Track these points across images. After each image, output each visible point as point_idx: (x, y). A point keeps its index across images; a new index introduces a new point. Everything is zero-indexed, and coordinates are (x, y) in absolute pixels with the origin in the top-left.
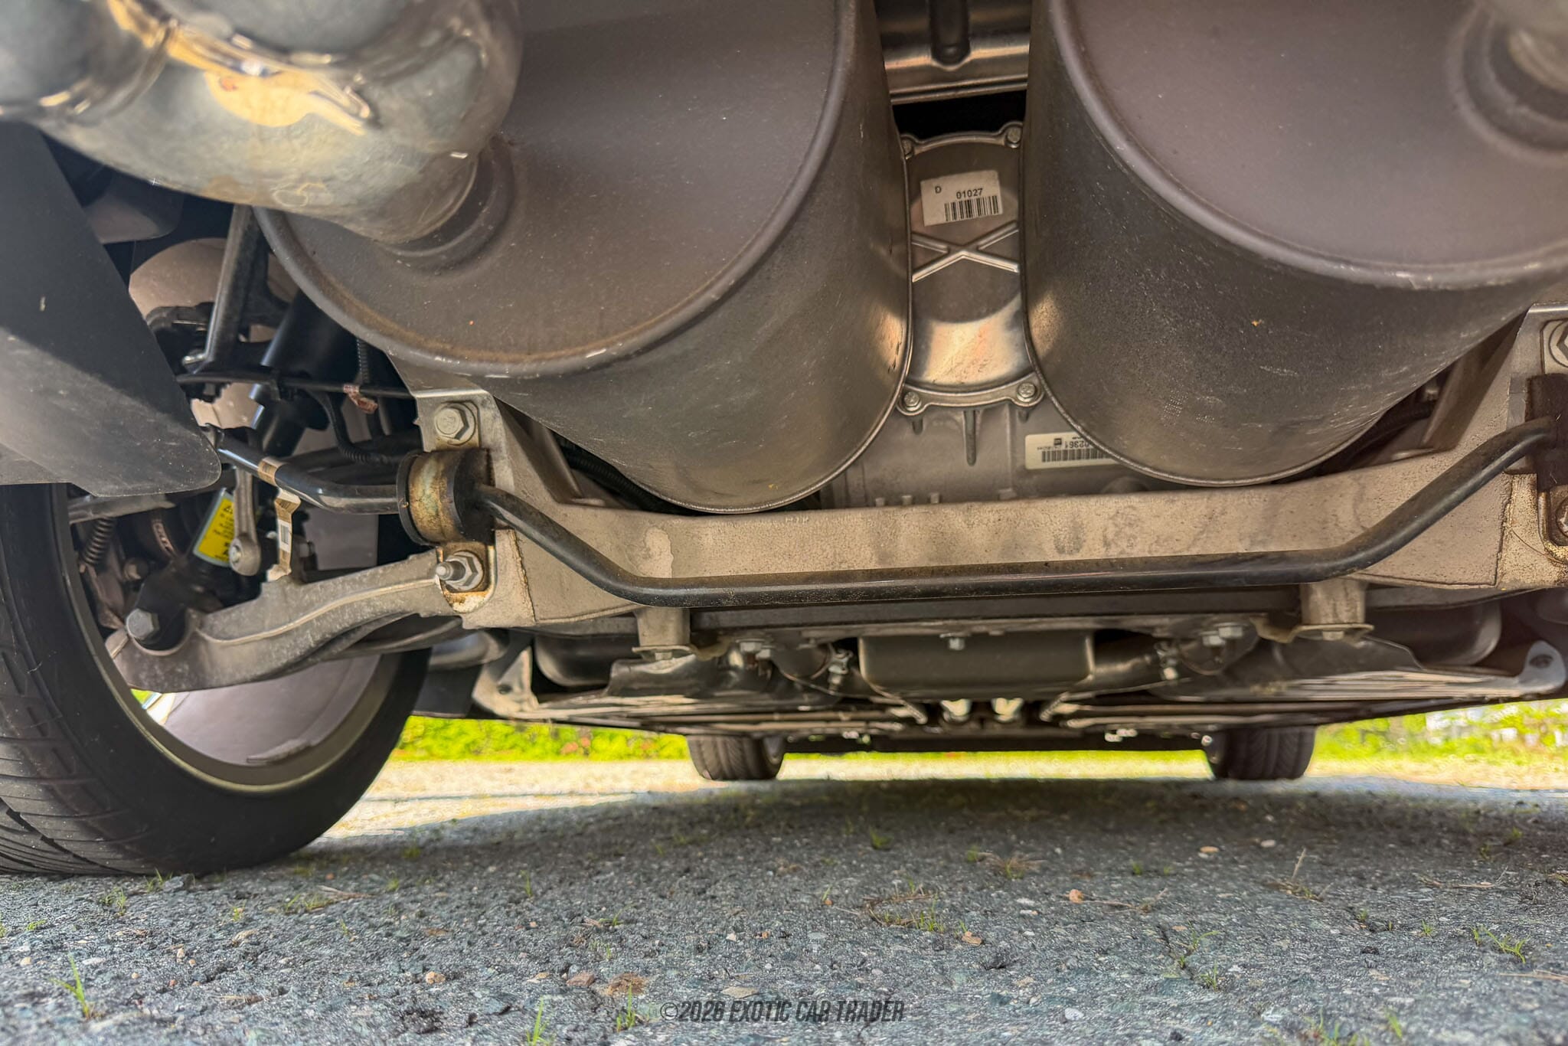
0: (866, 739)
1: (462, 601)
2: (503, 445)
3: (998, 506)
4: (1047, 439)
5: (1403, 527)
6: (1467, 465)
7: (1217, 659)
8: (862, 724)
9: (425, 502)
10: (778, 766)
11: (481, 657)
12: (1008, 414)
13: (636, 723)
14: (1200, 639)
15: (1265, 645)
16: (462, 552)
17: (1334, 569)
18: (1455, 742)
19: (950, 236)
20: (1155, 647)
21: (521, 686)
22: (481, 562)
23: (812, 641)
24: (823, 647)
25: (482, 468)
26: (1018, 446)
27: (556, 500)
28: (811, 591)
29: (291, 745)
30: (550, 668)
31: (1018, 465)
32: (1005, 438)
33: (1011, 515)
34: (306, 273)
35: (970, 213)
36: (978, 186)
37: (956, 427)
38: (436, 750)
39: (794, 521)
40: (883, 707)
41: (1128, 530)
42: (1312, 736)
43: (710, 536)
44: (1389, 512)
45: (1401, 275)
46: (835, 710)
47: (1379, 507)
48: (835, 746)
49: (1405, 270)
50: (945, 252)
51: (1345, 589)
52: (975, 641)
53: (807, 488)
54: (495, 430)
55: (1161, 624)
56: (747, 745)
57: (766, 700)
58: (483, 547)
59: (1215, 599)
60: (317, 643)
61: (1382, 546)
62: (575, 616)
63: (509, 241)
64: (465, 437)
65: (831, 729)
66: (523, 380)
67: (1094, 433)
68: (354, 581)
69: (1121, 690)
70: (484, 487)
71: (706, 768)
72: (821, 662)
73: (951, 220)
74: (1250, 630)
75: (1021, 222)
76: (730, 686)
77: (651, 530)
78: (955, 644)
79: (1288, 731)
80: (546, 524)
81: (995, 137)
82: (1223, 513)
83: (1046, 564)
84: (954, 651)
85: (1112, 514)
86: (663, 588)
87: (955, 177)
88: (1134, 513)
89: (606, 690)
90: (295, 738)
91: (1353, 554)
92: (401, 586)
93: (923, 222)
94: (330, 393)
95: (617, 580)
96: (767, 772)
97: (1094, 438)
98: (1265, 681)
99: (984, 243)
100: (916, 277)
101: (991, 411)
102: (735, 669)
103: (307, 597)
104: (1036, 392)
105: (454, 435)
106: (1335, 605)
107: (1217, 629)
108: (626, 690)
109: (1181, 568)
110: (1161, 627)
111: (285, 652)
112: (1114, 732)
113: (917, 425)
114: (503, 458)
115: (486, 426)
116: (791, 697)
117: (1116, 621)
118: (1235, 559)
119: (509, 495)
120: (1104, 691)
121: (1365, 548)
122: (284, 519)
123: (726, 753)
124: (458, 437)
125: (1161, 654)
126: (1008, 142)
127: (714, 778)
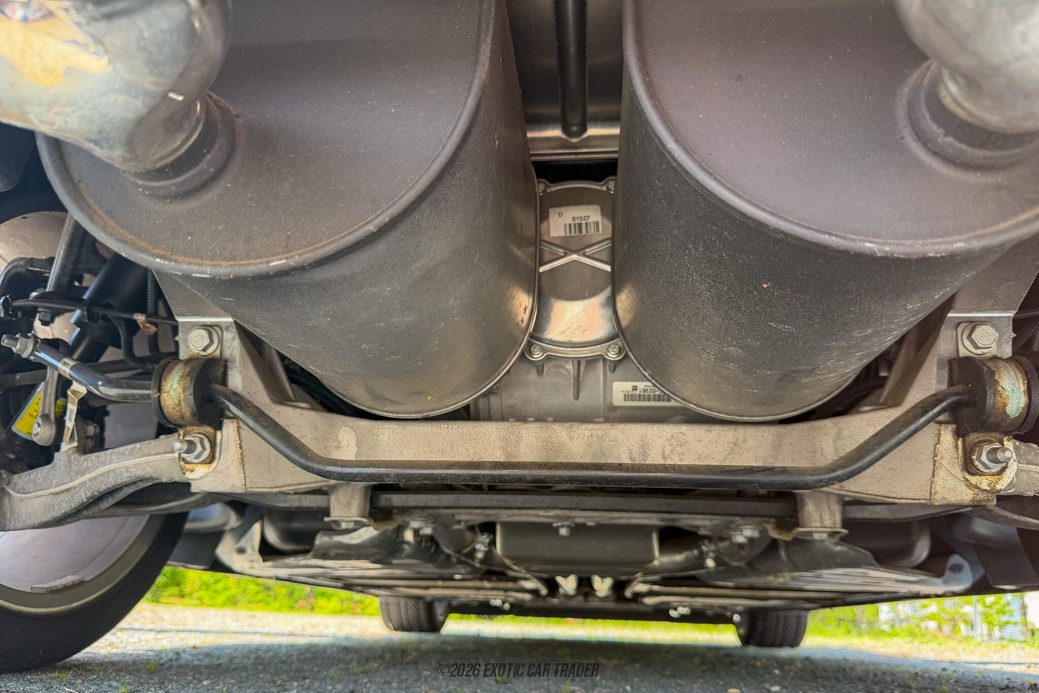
0: (507, 606)
1: (192, 471)
2: (238, 358)
3: (591, 426)
4: (627, 386)
5: (868, 455)
6: (910, 414)
7: (741, 552)
8: (502, 593)
9: (171, 393)
10: (443, 623)
11: (224, 525)
12: (602, 367)
13: (339, 584)
14: (729, 538)
15: (774, 545)
16: (196, 434)
17: (821, 481)
18: (898, 629)
19: (567, 246)
20: (700, 543)
21: (253, 549)
22: (210, 442)
23: (463, 524)
24: (471, 528)
25: (219, 373)
26: (607, 389)
27: (272, 400)
28: (451, 475)
29: (69, 579)
30: (273, 537)
31: (607, 402)
32: (600, 382)
33: (600, 433)
34: (69, 193)
35: (580, 231)
36: (587, 214)
37: (566, 373)
38: (206, 600)
39: (448, 428)
40: (515, 580)
41: (679, 449)
42: (806, 617)
43: (386, 435)
44: (857, 445)
45: (868, 245)
46: (481, 579)
47: (851, 444)
48: (485, 610)
49: (870, 242)
50: (563, 255)
51: (828, 503)
52: (578, 529)
53: (457, 403)
54: (233, 347)
55: (703, 523)
56: (421, 606)
57: (430, 569)
58: (213, 431)
59: (740, 505)
60: (88, 499)
61: (854, 467)
62: (277, 487)
63: (226, 182)
64: (210, 350)
65: (481, 596)
66: (220, 280)
67: (656, 378)
68: (119, 453)
69: (678, 574)
70: (218, 387)
71: (391, 621)
72: (470, 540)
73: (568, 234)
74: (763, 532)
75: (613, 239)
76: (403, 555)
77: (343, 428)
78: (563, 532)
79: (790, 613)
80: (260, 416)
81: (601, 185)
82: (744, 442)
83: (620, 465)
84: (562, 537)
85: (668, 437)
86: (342, 466)
87: (572, 207)
88: (684, 437)
89: (311, 554)
90: (74, 574)
91: (834, 471)
92: (151, 458)
93: (549, 234)
94: (124, 319)
95: (307, 459)
96: (434, 626)
97: (657, 382)
98: (777, 572)
99: (588, 251)
100: (542, 269)
101: (591, 362)
102: (408, 543)
103: (85, 464)
104: (620, 351)
105: (201, 348)
106: (821, 514)
107: (741, 531)
108: (325, 556)
109: (714, 473)
110: (704, 527)
111: (64, 504)
112: (675, 609)
113: (540, 368)
114: (236, 368)
115: (226, 344)
116: (447, 567)
117: (673, 520)
118: (751, 470)
119: (235, 394)
120: (666, 575)
121: (842, 467)
122: (73, 403)
123: (407, 611)
124: (204, 350)
125: (704, 548)
126: (608, 189)
127: (396, 629)
